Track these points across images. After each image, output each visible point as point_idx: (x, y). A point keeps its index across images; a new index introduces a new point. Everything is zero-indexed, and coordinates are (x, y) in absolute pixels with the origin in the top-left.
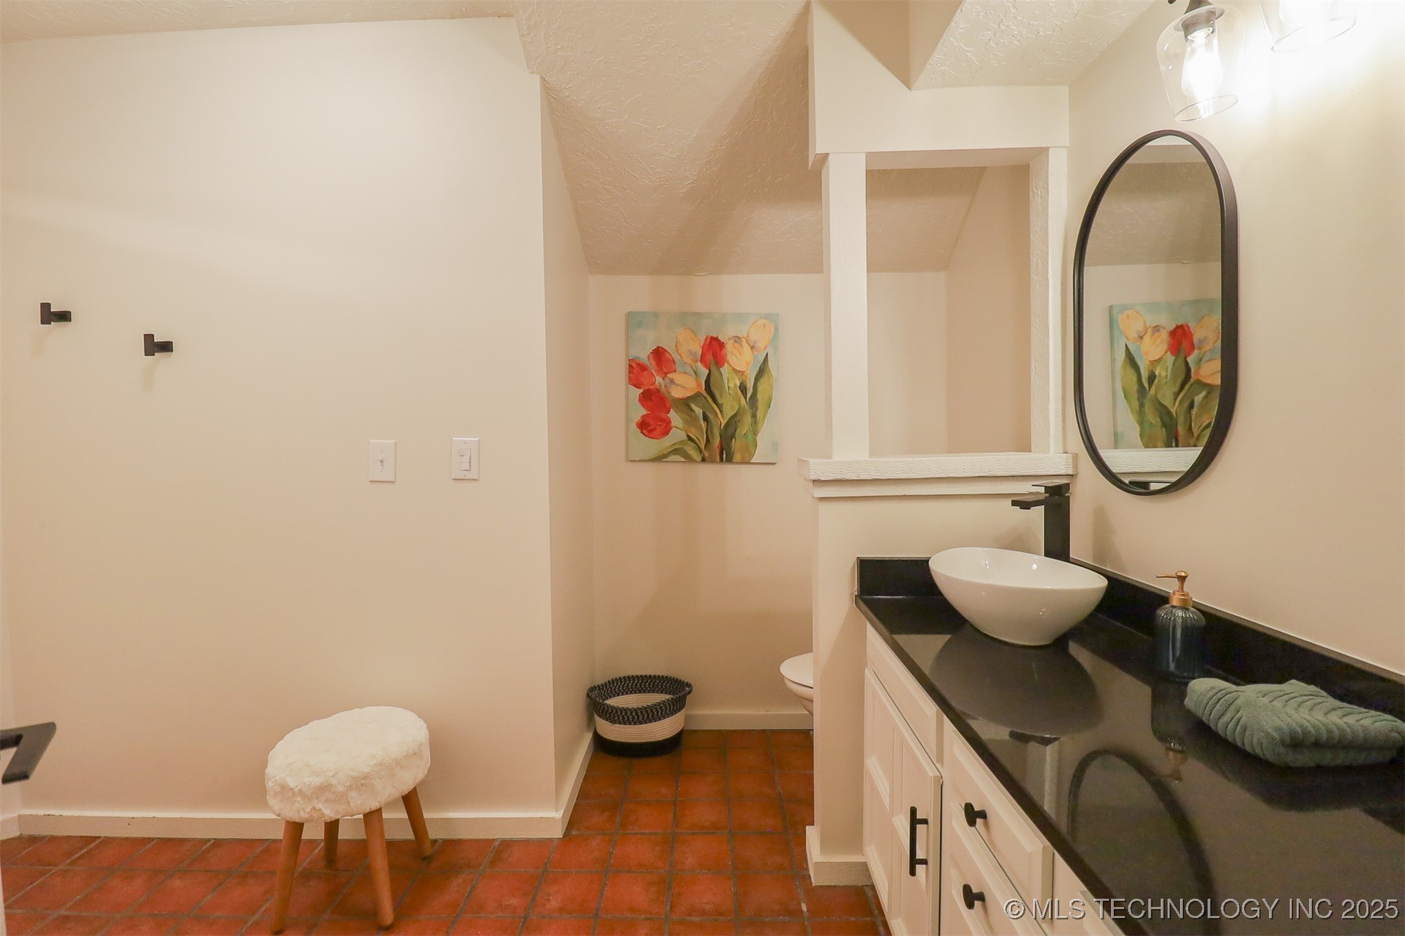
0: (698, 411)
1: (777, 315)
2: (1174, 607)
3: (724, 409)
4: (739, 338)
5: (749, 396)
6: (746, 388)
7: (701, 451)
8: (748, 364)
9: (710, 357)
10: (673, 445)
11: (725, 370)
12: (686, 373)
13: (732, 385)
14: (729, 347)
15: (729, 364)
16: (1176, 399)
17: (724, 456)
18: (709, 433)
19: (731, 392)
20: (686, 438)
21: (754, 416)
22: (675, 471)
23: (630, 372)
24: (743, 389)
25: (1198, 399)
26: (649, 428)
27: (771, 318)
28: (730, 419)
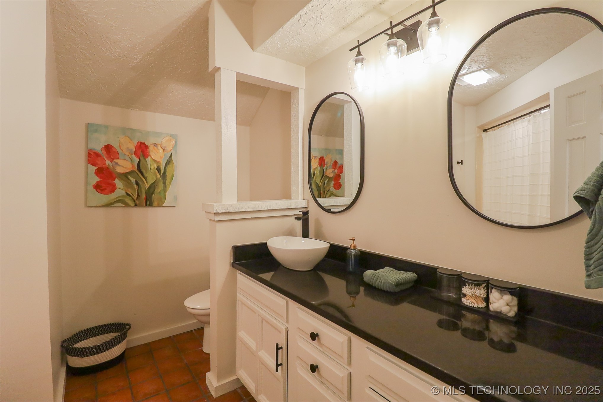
0: (133, 180)
1: (177, 135)
2: (352, 249)
3: (148, 179)
4: (156, 144)
5: (161, 174)
6: (160, 169)
7: (134, 201)
8: (161, 158)
9: (140, 152)
10: (117, 198)
11: (148, 160)
12: (126, 160)
13: (152, 167)
14: (151, 148)
15: (151, 157)
16: (320, 182)
17: (148, 203)
18: (139, 191)
19: (152, 171)
20: (125, 194)
21: (164, 183)
22: (118, 212)
23: (89, 157)
24: (159, 169)
25: (326, 181)
26: (102, 188)
27: (174, 137)
28: (151, 184)
